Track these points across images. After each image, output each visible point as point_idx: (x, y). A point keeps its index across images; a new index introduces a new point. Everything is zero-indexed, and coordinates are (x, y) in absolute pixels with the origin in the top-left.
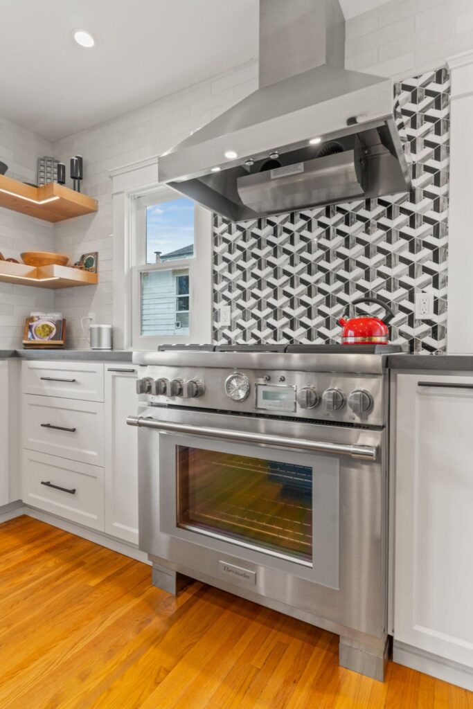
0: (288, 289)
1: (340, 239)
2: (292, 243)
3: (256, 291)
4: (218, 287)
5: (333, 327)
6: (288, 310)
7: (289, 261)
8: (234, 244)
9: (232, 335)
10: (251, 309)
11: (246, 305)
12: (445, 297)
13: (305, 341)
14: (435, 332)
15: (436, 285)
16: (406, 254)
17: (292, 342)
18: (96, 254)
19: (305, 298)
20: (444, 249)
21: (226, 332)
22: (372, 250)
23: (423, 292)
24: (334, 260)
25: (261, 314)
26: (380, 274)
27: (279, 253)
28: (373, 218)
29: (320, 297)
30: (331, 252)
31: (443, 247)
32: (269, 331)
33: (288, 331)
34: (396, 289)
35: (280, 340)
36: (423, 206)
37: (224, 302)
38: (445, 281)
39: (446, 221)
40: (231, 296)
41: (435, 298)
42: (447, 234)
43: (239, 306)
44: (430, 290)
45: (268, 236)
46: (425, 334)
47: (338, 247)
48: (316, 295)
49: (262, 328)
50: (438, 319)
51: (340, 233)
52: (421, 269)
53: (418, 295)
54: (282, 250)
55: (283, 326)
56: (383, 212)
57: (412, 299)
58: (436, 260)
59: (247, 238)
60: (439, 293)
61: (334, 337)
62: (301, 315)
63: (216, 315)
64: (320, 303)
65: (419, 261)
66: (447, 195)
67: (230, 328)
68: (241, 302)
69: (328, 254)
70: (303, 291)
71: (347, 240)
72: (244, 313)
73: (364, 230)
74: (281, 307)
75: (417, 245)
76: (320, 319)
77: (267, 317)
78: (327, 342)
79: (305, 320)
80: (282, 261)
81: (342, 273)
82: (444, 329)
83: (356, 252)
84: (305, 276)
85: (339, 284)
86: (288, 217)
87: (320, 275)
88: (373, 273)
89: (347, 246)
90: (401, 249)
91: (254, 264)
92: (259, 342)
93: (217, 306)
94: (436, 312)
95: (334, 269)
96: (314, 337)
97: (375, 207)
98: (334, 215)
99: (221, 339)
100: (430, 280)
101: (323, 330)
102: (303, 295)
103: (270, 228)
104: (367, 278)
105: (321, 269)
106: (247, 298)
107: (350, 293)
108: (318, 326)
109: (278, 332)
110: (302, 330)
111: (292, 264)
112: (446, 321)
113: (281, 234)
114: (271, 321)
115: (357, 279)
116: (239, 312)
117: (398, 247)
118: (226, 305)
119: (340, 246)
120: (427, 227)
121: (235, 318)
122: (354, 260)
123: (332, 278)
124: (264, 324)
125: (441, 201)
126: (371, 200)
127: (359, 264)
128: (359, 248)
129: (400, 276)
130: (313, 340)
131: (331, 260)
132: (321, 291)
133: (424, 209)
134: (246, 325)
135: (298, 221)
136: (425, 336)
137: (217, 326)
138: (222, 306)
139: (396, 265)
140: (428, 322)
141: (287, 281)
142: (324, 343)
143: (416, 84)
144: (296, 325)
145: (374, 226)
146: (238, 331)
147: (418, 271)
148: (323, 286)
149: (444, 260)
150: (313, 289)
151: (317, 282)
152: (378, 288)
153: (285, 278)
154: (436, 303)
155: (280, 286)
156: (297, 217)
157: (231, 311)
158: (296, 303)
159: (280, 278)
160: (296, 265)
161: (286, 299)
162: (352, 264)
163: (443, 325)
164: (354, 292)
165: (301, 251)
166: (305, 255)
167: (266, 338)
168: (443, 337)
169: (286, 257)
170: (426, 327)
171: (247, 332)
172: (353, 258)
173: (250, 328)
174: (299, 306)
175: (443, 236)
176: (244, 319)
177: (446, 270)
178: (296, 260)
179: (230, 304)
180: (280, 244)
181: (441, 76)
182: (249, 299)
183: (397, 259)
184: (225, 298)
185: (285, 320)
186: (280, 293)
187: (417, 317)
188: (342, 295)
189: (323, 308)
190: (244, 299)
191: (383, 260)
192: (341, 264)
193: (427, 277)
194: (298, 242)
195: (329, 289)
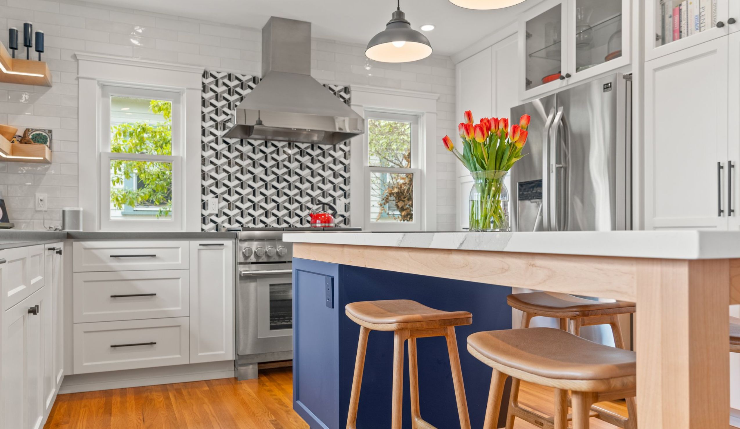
0: (263, 190)
1: (297, 164)
2: (266, 160)
3: (239, 189)
4: (206, 183)
5: (293, 217)
6: (263, 204)
7: (264, 172)
8: (221, 153)
9: (219, 220)
10: (235, 202)
11: (231, 199)
12: (349, 203)
13: (275, 225)
14: (346, 221)
15: (345, 197)
16: (332, 179)
17: (266, 226)
18: (50, 131)
19: (275, 198)
20: (348, 179)
21: (214, 218)
22: (314, 173)
23: (340, 200)
24: (293, 176)
25: (244, 206)
26: (319, 188)
27: (256, 165)
28: (316, 156)
29: (285, 198)
30: (292, 171)
31: (348, 178)
32: (250, 218)
33: (263, 218)
34: (327, 197)
35: (258, 224)
36: (339, 155)
37: (212, 195)
38: (349, 195)
39: (349, 164)
40: (218, 191)
41: (345, 203)
42: (349, 171)
43: (224, 199)
44: (342, 198)
45: (248, 152)
46: (341, 222)
47: (295, 169)
48: (282, 196)
49: (244, 216)
50: (346, 215)
51: (297, 160)
52: (339, 188)
53: (337, 201)
54: (259, 164)
55: (260, 215)
56: (321, 153)
57: (335, 203)
58: (345, 184)
59: (231, 150)
60: (347, 201)
61: (294, 223)
62: (273, 209)
63: (204, 206)
64: (285, 201)
65: (338, 183)
66: (349, 151)
67: (217, 215)
68: (226, 196)
69: (290, 171)
70: (273, 193)
71: (301, 165)
72: (229, 204)
73: (311, 161)
74: (259, 202)
75: (337, 175)
76: (285, 212)
77: (248, 209)
78: (290, 226)
79: (275, 212)
80: (259, 171)
81: (298, 184)
82: (349, 220)
83: (306, 173)
84: (275, 183)
85: (296, 191)
86: (263, 143)
87: (285, 184)
88: (315, 187)
89: (301, 168)
90: (329, 176)
91: (238, 170)
92: (242, 226)
93: (205, 198)
94: (345, 211)
95: (293, 182)
96: (281, 223)
97: (316, 150)
98: (293, 148)
99: (208, 223)
100: (342, 194)
101: (287, 218)
102: (273, 195)
103: (249, 147)
104: (312, 189)
105: (285, 180)
106: (232, 194)
107: (303, 197)
108: (284, 216)
109: (256, 219)
110: (273, 218)
111: (266, 174)
112: (349, 216)
113: (258, 153)
114: (251, 211)
115: (306, 189)
116: (225, 203)
117: (327, 174)
118: (214, 197)
119: (297, 168)
120: (341, 166)
121: (222, 208)
122: (305, 178)
123: (292, 187)
124: (245, 213)
125: (347, 154)
126: (314, 145)
127: (308, 181)
128: (308, 171)
129: (329, 190)
130: (281, 225)
131: (291, 176)
132: (285, 194)
133: (340, 156)
134: (231, 213)
135: (270, 147)
136: (340, 223)
137: (206, 213)
138: (209, 198)
139: (327, 184)
140: (343, 216)
141: (263, 185)
142: (288, 227)
143: (337, 89)
144: (269, 215)
145: (316, 160)
146: (224, 218)
147: (337, 188)
148: (286, 191)
149: (349, 184)
150: (280, 192)
151: (283, 188)
152: (318, 195)
153: (262, 183)
154: (345, 206)
155: (258, 188)
156: (269, 144)
157: (219, 203)
158: (269, 201)
159: (257, 182)
160: (269, 175)
161: (262, 197)
162: (304, 180)
163: (348, 218)
164: (305, 196)
165: (272, 167)
166: (275, 170)
167: (247, 223)
168: (348, 224)
169: (261, 169)
170: (341, 219)
171: (232, 219)
172: (305, 176)
173: (234, 216)
174: (271, 202)
175: (348, 172)
176: (229, 209)
177: (349, 190)
178: (269, 172)
179: (217, 197)
180: (258, 159)
181: (346, 90)
182: (234, 195)
183: (328, 181)
184: (212, 192)
185: (261, 211)
186: (257, 193)
187: (339, 213)
188: (298, 198)
189: (287, 205)
190: (230, 194)
191: (321, 180)
192: (298, 179)
193: (341, 192)
194: (270, 161)
195: (291, 193)
